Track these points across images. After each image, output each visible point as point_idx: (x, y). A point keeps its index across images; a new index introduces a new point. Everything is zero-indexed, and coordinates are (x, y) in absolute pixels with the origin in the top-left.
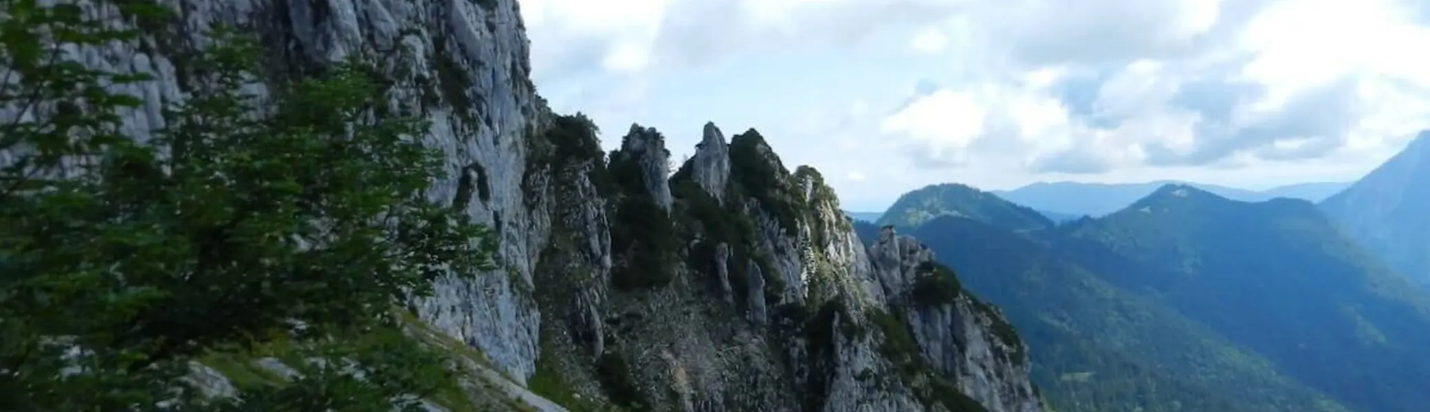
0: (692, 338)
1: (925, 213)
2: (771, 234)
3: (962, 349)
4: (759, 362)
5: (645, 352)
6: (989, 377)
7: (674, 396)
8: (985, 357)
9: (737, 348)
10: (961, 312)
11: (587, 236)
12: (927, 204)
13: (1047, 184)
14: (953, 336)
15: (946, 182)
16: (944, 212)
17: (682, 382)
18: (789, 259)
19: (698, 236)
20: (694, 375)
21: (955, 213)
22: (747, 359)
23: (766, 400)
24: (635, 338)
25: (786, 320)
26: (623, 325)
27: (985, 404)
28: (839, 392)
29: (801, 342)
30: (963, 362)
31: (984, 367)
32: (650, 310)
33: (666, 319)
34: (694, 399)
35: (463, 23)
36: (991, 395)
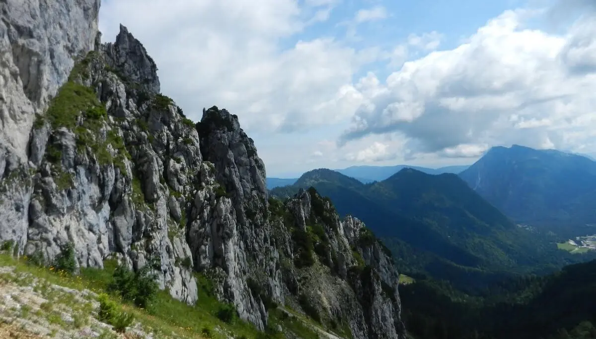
0: (324, 285)
1: (313, 181)
2: (327, 231)
3: (378, 262)
4: (347, 291)
5: (312, 292)
6: (386, 271)
7: (325, 309)
8: (385, 264)
9: (338, 286)
10: (377, 248)
11: (286, 247)
12: (314, 177)
13: (357, 167)
14: (374, 256)
15: (321, 168)
16: (321, 181)
17: (326, 303)
18: (334, 240)
19: (318, 241)
20: (329, 299)
21: (325, 181)
22: (343, 290)
23: (353, 306)
24: (308, 287)
25: (352, 273)
26: (302, 282)
27: (386, 282)
28: (376, 301)
29: (359, 282)
30: (379, 267)
31: (385, 268)
32: (310, 275)
33: (316, 277)
34: (331, 310)
35: (259, 179)
36: (387, 279)
